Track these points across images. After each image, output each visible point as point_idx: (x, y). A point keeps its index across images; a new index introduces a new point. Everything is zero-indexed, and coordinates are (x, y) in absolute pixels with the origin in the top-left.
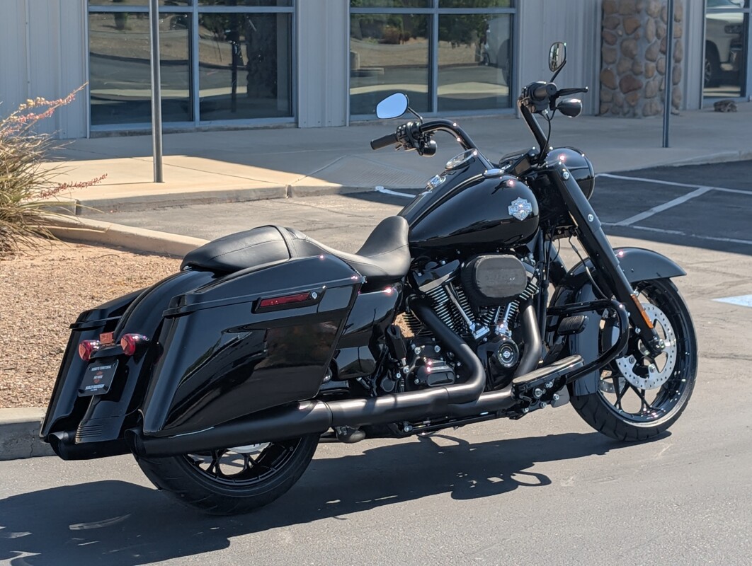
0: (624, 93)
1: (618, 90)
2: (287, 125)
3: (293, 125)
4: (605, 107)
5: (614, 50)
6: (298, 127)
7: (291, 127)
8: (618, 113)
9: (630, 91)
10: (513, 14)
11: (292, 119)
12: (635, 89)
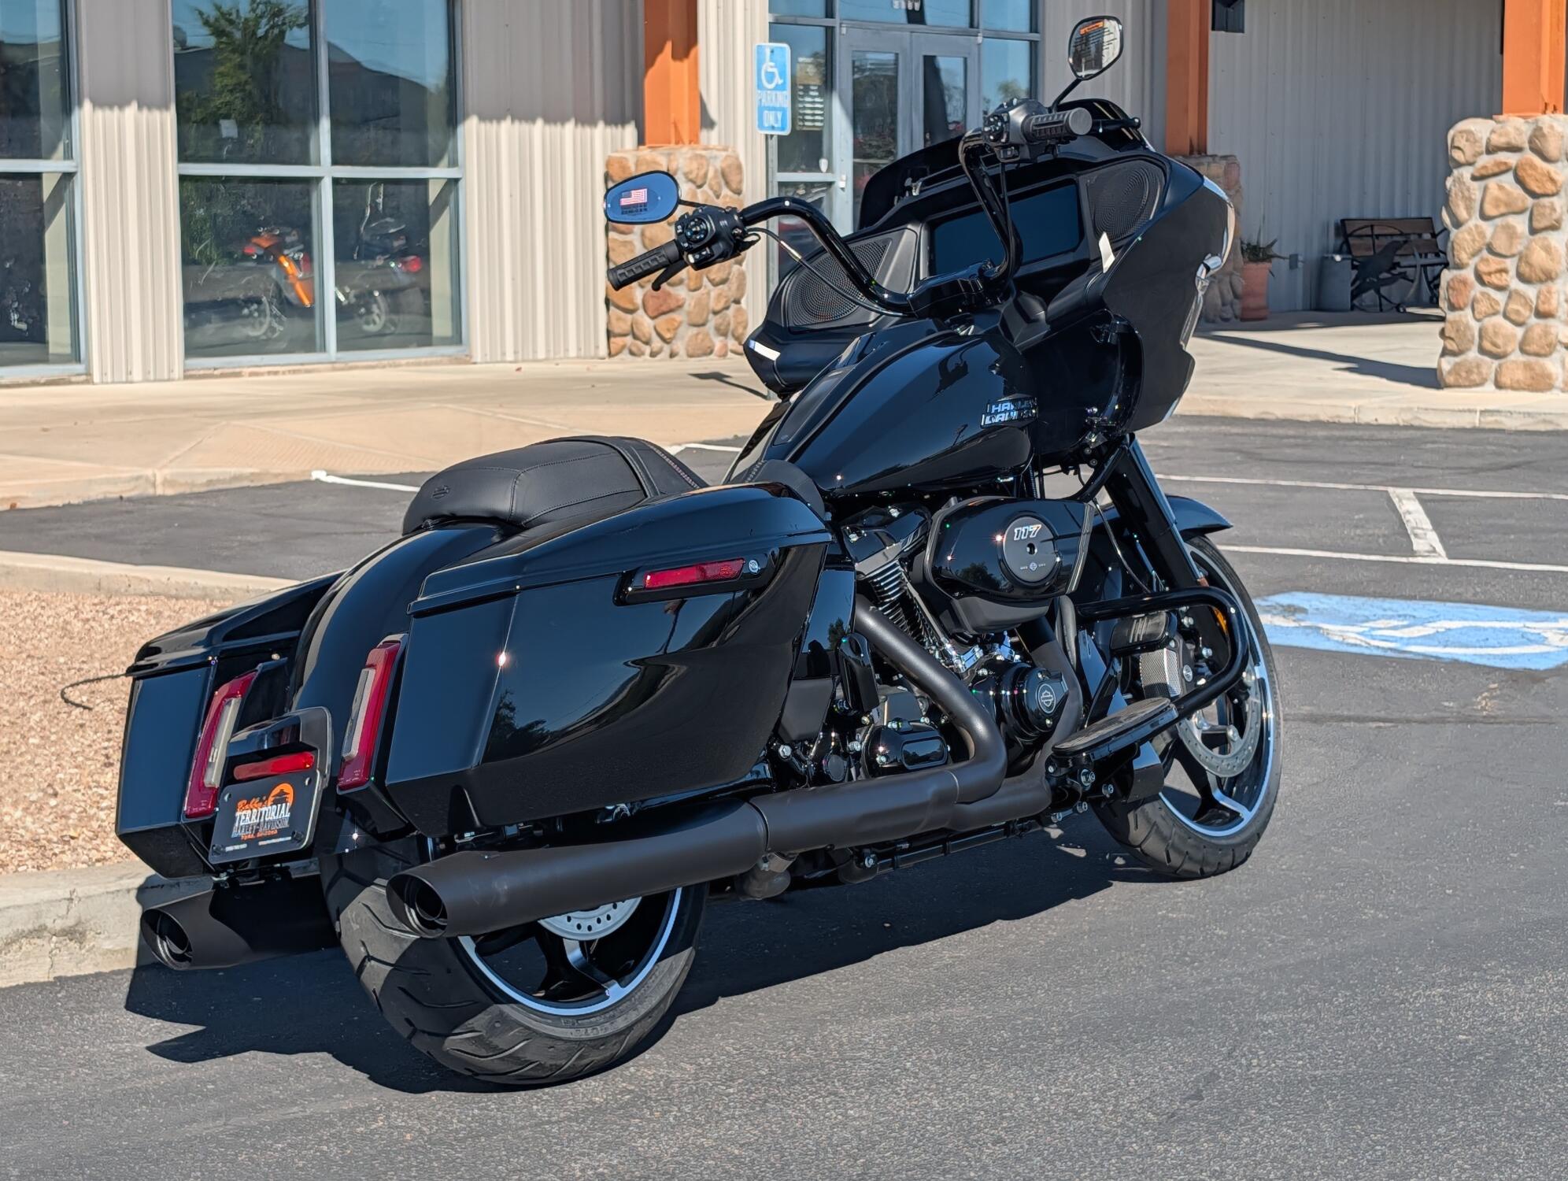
0: (653, 318)
1: (641, 312)
2: (74, 379)
3: (83, 378)
4: (617, 342)
5: (631, 243)
6: (93, 383)
7: (78, 383)
8: (643, 354)
9: (664, 313)
10: (456, 181)
11: (79, 368)
12: (671, 311)
